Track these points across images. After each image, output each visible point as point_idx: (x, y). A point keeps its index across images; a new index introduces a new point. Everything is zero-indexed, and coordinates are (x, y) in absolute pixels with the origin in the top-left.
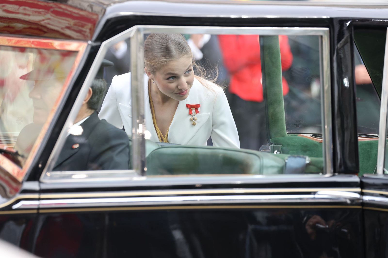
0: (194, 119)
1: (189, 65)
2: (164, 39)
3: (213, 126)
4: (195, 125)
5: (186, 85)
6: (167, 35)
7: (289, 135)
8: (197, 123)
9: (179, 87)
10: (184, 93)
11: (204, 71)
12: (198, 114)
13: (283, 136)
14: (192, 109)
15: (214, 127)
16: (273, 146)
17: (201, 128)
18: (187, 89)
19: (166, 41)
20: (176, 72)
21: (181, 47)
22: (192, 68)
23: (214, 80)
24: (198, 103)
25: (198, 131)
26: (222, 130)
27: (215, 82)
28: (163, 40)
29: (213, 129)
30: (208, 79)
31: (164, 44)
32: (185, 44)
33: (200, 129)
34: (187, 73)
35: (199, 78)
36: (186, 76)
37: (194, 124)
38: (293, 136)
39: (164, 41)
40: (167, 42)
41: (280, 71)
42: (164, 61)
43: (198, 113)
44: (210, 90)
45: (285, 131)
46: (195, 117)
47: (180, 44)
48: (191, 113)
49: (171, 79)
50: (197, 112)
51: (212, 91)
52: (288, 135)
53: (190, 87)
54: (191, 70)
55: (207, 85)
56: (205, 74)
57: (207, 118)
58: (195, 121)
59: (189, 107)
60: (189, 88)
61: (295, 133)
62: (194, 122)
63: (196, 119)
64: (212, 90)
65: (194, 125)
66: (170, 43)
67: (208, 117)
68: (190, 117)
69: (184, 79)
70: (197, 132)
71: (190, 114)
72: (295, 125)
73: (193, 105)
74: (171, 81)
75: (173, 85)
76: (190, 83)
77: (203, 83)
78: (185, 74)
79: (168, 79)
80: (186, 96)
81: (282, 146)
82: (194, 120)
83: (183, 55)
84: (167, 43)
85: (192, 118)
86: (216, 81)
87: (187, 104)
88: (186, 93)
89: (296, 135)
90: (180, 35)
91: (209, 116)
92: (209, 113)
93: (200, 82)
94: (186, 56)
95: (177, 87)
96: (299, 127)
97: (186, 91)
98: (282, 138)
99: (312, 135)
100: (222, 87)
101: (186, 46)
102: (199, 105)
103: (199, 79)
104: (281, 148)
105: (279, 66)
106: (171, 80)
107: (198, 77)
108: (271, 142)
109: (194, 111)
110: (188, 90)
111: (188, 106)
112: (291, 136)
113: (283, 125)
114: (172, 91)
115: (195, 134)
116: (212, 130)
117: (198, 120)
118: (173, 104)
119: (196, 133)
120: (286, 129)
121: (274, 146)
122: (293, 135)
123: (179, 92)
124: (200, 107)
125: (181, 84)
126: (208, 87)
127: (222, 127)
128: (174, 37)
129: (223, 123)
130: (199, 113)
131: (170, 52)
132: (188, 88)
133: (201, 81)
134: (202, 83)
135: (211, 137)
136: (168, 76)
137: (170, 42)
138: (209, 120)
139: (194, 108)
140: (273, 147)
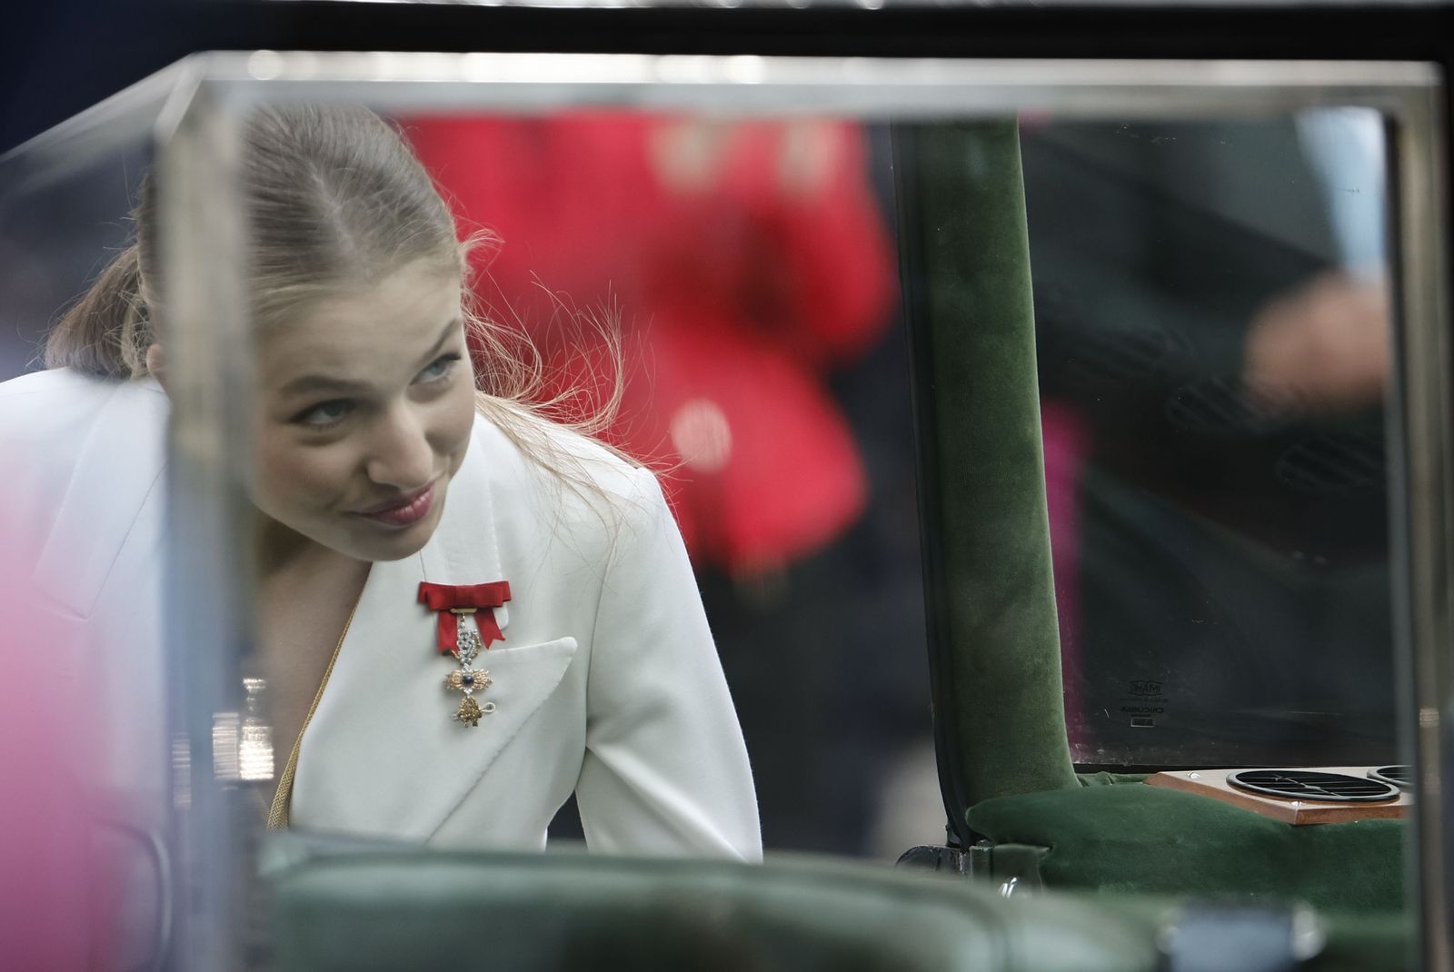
0: (467, 682)
1: (443, 324)
2: (277, 153)
3: (591, 723)
4: (475, 724)
5: (425, 459)
6: (292, 132)
7: (1089, 778)
8: (490, 707)
9: (378, 472)
10: (408, 509)
11: (529, 359)
12: (497, 650)
13: (1055, 784)
14: (456, 615)
15: (601, 730)
16: (986, 849)
17: (513, 738)
18: (432, 484)
19: (290, 167)
20: (359, 371)
21: (392, 207)
22: (460, 341)
23: (595, 420)
24: (499, 578)
25: (495, 759)
26: (648, 756)
27: (602, 437)
28: (269, 162)
29: (589, 747)
30: (558, 416)
31: (274, 185)
32: (410, 186)
33: (506, 746)
34: (431, 378)
35: (500, 409)
36: (424, 393)
37: (470, 718)
38: (1118, 786)
39: (277, 167)
40: (292, 174)
41: (1026, 353)
42: (274, 301)
43: (495, 642)
44: (571, 488)
45: (1064, 752)
46: (476, 668)
47: (379, 188)
48: (448, 642)
49: (323, 418)
50: (490, 633)
51: (587, 494)
52: (1081, 776)
53: (452, 472)
54: (453, 357)
55: (549, 450)
56: (537, 379)
57: (556, 673)
58: (475, 691)
59: (437, 599)
60: (443, 474)
61: (1125, 764)
62: (469, 701)
63: (484, 679)
64: (589, 486)
65: (470, 723)
66: (319, 180)
67: (565, 668)
68: (443, 669)
69: (410, 419)
70: (490, 765)
71: (446, 647)
72: (1124, 709)
73: (464, 589)
74: (325, 433)
75: (335, 459)
76: (448, 444)
77: (525, 442)
78: (415, 381)
79: (301, 417)
80: (420, 529)
81: (1045, 849)
82: (468, 691)
83: (408, 259)
84: (299, 180)
85: (459, 673)
86: (614, 429)
87: (423, 586)
88: (425, 508)
89: (1134, 780)
90: (382, 123)
91: (570, 659)
92: (570, 642)
93: (508, 433)
94: (422, 263)
95: (362, 469)
96: (1150, 723)
97: (423, 498)
98: (1041, 799)
99: (1238, 777)
100: (652, 468)
101: (422, 196)
102: (503, 586)
103: (499, 414)
104: (1038, 866)
105: (1023, 318)
106: (320, 427)
107: (493, 398)
108: (971, 826)
109: (469, 625)
110: (436, 490)
111: (431, 597)
112: (1105, 783)
113: (1050, 712)
114: (328, 502)
115: (479, 781)
116: (587, 751)
117: (497, 689)
118: (330, 579)
119: (484, 773)
120: (1066, 739)
121: (991, 851)
122: (1113, 776)
123: (373, 502)
124: (507, 599)
125: (393, 450)
126: (561, 470)
127: (650, 734)
128: (339, 143)
129: (656, 711)
130: (503, 639)
131: (318, 243)
132: (438, 473)
133: (515, 429)
134: (517, 442)
135: (572, 801)
136: (299, 402)
137: (315, 177)
138: (566, 684)
139: (472, 607)
140: (987, 861)
